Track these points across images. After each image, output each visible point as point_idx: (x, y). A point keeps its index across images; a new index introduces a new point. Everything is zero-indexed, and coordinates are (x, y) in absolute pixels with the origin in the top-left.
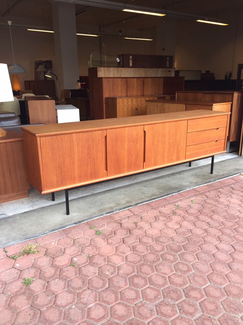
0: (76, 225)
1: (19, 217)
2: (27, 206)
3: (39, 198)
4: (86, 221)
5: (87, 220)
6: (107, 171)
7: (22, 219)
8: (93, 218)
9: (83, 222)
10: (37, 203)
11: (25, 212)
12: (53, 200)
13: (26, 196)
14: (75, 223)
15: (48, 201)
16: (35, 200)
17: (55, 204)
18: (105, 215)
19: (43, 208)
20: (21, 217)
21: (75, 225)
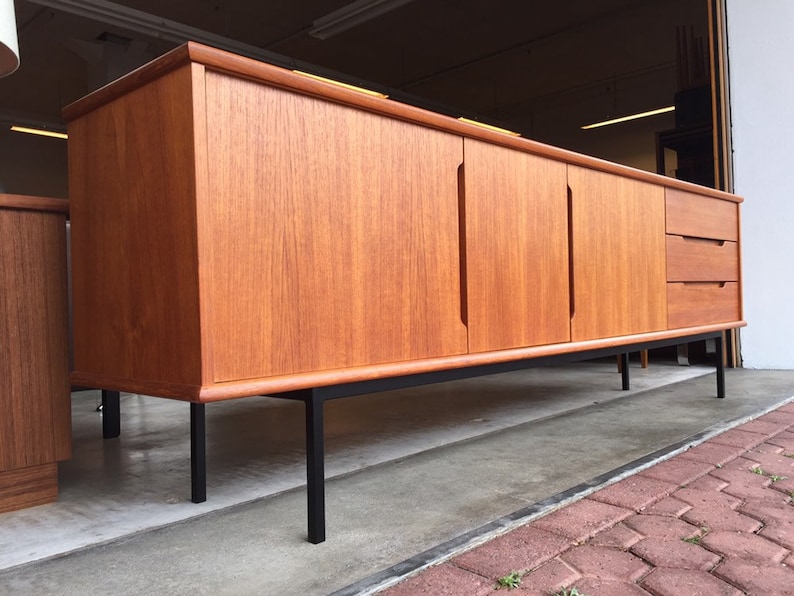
0: (403, 577)
1: (26, 583)
2: (60, 533)
3: (118, 501)
4: (444, 558)
5: (444, 552)
6: (467, 326)
7: (47, 590)
8: (465, 540)
9: (430, 564)
10: (113, 517)
11: (60, 558)
12: (198, 496)
13: (44, 493)
14: (392, 572)
15: (171, 506)
16: (98, 507)
17: (216, 512)
18: (511, 526)
19: (157, 531)
20: (40, 578)
21: (396, 580)
